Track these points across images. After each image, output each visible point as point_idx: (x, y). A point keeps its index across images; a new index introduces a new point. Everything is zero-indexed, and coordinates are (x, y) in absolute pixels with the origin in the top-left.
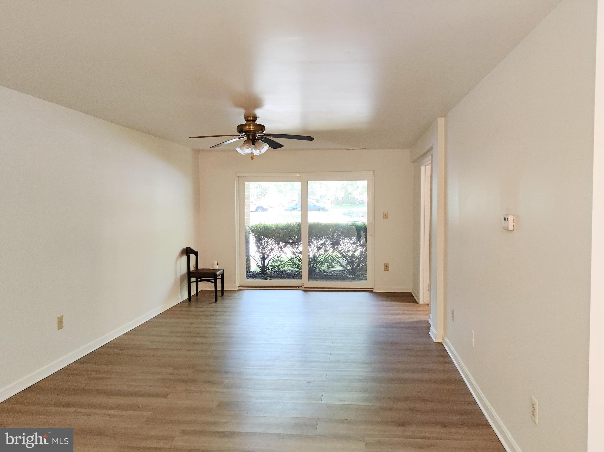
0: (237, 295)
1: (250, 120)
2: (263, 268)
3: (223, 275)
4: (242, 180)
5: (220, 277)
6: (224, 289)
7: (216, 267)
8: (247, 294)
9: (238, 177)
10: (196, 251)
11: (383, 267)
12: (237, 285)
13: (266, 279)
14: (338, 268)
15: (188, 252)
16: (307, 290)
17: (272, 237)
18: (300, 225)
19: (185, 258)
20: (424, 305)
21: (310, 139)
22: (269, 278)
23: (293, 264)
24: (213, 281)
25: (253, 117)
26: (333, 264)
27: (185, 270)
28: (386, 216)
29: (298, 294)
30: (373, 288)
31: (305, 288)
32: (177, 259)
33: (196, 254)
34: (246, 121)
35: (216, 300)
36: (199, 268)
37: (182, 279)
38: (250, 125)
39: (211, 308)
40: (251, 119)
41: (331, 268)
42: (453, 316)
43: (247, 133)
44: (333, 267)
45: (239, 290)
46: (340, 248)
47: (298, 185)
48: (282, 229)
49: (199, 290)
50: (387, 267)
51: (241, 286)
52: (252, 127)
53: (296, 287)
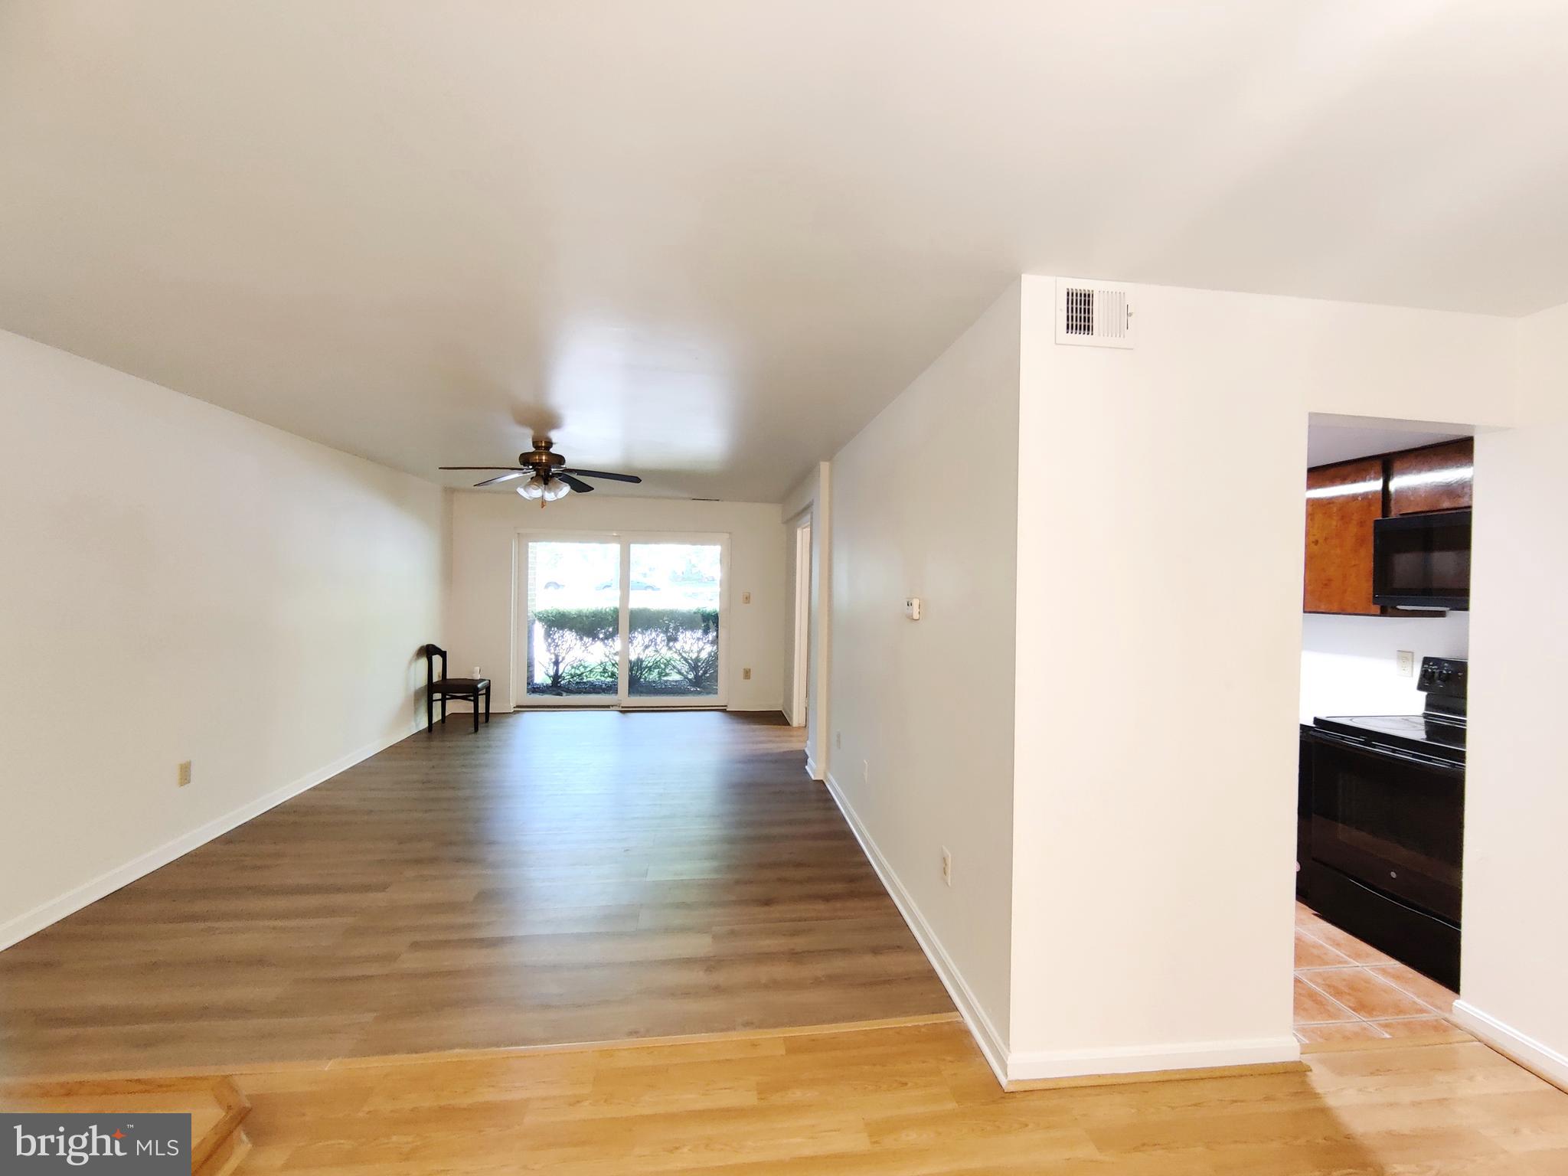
0: (511, 720)
1: (542, 447)
2: (556, 677)
3: (488, 688)
4: (523, 539)
5: (484, 691)
6: (490, 712)
7: (478, 677)
8: (529, 718)
9: (518, 534)
10: (443, 650)
11: (742, 674)
12: (511, 704)
13: (561, 695)
14: (675, 677)
15: (429, 651)
16: (625, 711)
17: (571, 629)
18: (616, 611)
19: (424, 661)
20: (799, 728)
21: (636, 480)
22: (564, 694)
23: (605, 671)
24: (472, 698)
25: (545, 442)
26: (667, 671)
27: (422, 681)
28: (747, 599)
29: (612, 716)
30: (726, 706)
31: (622, 707)
32: (410, 663)
33: (443, 654)
34: (535, 448)
35: (476, 730)
36: (448, 677)
37: (417, 695)
38: (541, 454)
39: (467, 742)
40: (543, 445)
41: (664, 676)
42: (839, 741)
43: (536, 466)
44: (667, 675)
45: (515, 712)
46: (678, 645)
47: (614, 549)
48: (586, 616)
49: (447, 714)
50: (747, 674)
51: (518, 707)
52: (544, 458)
53: (608, 707)
